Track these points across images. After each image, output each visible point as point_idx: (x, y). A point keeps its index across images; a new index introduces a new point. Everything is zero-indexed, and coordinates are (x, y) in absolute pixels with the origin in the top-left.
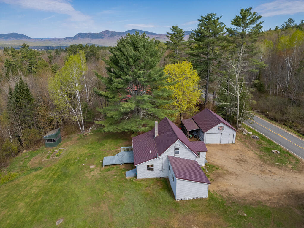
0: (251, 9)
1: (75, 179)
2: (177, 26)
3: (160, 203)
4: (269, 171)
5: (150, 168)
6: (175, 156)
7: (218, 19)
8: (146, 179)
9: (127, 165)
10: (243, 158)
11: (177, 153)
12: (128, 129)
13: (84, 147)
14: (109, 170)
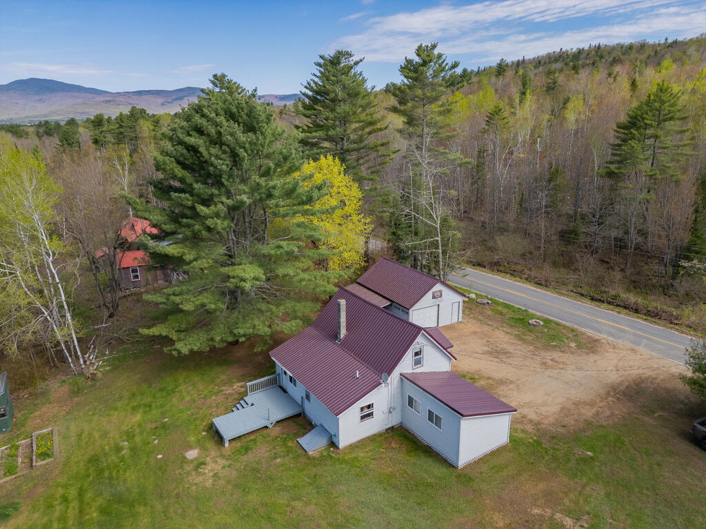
0: (434, 47)
1: (166, 502)
2: (224, 76)
3: (430, 485)
4: (551, 360)
5: (367, 413)
6: (414, 371)
7: (356, 63)
8: (359, 442)
9: (285, 424)
10: (497, 347)
11: (418, 362)
12: (244, 336)
13: (116, 409)
14: (247, 449)
